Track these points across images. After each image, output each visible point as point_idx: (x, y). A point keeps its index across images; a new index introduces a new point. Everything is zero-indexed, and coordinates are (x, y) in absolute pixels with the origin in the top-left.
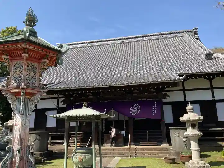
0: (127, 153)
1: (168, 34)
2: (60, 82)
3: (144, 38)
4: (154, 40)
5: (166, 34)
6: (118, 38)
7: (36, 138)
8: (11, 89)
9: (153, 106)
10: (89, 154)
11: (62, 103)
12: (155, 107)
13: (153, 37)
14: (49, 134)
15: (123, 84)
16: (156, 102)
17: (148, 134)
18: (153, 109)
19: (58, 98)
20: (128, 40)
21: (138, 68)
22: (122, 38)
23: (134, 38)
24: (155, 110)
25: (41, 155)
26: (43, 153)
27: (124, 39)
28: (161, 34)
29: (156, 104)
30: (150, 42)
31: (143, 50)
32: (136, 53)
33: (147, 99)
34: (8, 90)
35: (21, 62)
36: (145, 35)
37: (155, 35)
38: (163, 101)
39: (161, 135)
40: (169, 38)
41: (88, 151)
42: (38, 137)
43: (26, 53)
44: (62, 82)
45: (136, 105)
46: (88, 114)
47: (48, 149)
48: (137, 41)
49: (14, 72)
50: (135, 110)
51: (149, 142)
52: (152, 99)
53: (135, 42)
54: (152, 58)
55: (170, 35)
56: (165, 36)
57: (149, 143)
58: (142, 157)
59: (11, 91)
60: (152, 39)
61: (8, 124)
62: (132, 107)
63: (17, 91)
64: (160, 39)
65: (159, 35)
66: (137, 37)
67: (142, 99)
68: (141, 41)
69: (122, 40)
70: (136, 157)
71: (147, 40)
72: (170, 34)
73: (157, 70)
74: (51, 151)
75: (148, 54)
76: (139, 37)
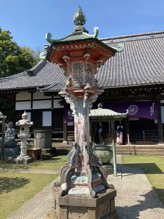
0: (127, 151)
1: (159, 33)
2: (57, 84)
3: (134, 38)
4: (144, 39)
5: (157, 34)
6: (107, 38)
7: (42, 136)
8: (74, 90)
9: (151, 107)
10: (108, 151)
11: (60, 104)
12: (152, 108)
13: (143, 36)
14: (53, 132)
15: (123, 86)
16: (153, 104)
17: (145, 134)
18: (151, 110)
19: (52, 99)
20: (118, 40)
21: (133, 70)
22: (111, 38)
23: (124, 37)
24: (153, 111)
25: (47, 151)
26: (49, 150)
27: (113, 39)
28: (152, 34)
29: (153, 105)
30: (140, 42)
31: (134, 50)
32: (127, 54)
33: (145, 101)
34: (72, 90)
35: (81, 62)
36: (134, 35)
37: (145, 35)
38: (161, 103)
39: (157, 135)
40: (160, 38)
41: (107, 148)
42: (44, 135)
43: (89, 53)
44: (58, 83)
45: (133, 106)
46: (103, 115)
47: (52, 146)
48: (127, 41)
49: (74, 72)
50: (132, 110)
51: (145, 141)
52: (149, 101)
53: (125, 42)
54: (145, 59)
55: (162, 35)
56: (155, 36)
57: (146, 143)
58: (141, 155)
59: (75, 91)
60: (143, 39)
61: (19, 123)
62: (130, 108)
63: (81, 91)
64: (151, 39)
65: (150, 34)
66: (127, 37)
67: (140, 101)
68: (131, 41)
69: (111, 40)
70: (136, 155)
71: (138, 40)
72: (161, 33)
73: (154, 72)
74: (55, 148)
75: (141, 55)
76: (128, 37)
